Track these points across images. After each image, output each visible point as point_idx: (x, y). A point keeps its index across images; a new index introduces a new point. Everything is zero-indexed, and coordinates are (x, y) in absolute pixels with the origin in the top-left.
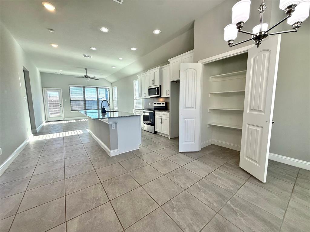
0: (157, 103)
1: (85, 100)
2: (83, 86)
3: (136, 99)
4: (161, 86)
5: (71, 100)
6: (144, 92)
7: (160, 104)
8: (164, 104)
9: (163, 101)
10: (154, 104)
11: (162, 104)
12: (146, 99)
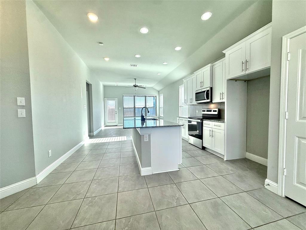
0: (206, 110)
1: (135, 108)
2: (134, 95)
3: (182, 105)
4: (211, 88)
5: (124, 108)
6: (190, 97)
7: (211, 111)
8: (216, 111)
9: (215, 107)
10: (203, 111)
11: (214, 111)
12: (193, 106)
